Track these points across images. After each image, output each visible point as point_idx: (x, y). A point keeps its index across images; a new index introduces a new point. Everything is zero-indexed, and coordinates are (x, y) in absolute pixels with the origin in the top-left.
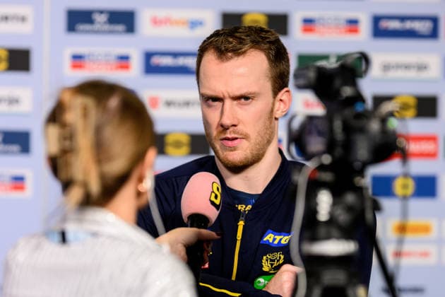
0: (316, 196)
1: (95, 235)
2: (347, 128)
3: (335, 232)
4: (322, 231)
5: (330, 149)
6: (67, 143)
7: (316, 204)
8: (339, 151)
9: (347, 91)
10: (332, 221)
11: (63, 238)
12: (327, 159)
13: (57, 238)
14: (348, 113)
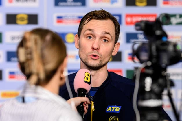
0: (144, 80)
1: (37, 99)
2: (158, 50)
3: (153, 96)
4: (147, 96)
5: (150, 58)
6: (29, 56)
7: (144, 83)
8: (154, 60)
9: (158, 33)
10: (152, 91)
11: (23, 100)
12: (149, 63)
13: (21, 100)
14: (158, 42)
